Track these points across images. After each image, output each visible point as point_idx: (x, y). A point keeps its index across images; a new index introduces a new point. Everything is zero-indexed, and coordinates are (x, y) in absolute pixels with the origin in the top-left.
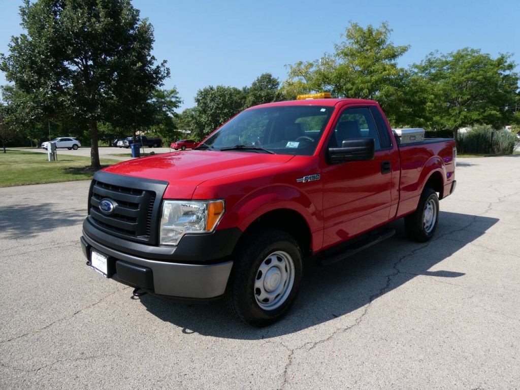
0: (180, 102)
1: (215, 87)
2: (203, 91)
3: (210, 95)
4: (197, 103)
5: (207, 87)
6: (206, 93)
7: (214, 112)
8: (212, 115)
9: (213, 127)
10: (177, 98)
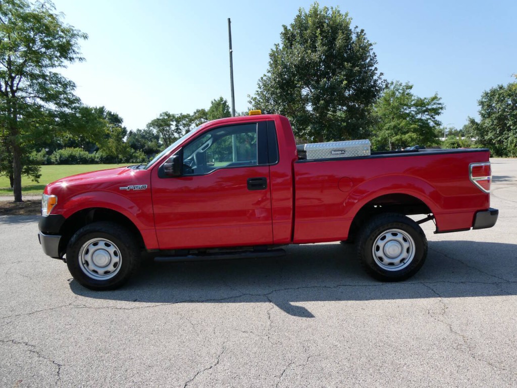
0: (442, 108)
1: (505, 86)
2: (489, 92)
3: (497, 96)
4: (481, 106)
5: (495, 87)
6: (493, 94)
7: (500, 115)
8: (497, 118)
9: (498, 132)
10: (440, 104)
